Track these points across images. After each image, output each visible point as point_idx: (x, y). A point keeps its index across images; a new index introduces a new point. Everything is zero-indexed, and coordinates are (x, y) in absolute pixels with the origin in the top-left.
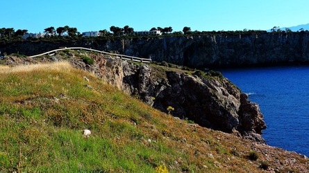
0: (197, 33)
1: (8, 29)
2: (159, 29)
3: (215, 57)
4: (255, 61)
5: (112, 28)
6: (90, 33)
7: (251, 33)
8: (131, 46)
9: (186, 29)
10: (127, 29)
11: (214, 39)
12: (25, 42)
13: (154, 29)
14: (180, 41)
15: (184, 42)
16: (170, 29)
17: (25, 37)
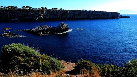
0: (64, 10)
1: (12, 6)
2: (54, 8)
3: (68, 16)
4: (78, 18)
5: (42, 8)
7: (77, 11)
8: (47, 13)
9: (61, 9)
10: (46, 8)
11: (68, 12)
12: (16, 10)
14: (60, 12)
15: (61, 12)
16: (57, 9)
17: (16, 9)
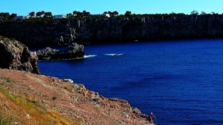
1: (5, 13)
3: (144, 33)
4: (174, 35)
5: (75, 12)
6: (58, 16)
8: (85, 25)
9: (128, 13)
10: (85, 13)
11: (143, 19)
12: (14, 22)
13: (106, 13)
14: (119, 22)
15: (122, 22)
16: (116, 13)
17: (15, 19)
